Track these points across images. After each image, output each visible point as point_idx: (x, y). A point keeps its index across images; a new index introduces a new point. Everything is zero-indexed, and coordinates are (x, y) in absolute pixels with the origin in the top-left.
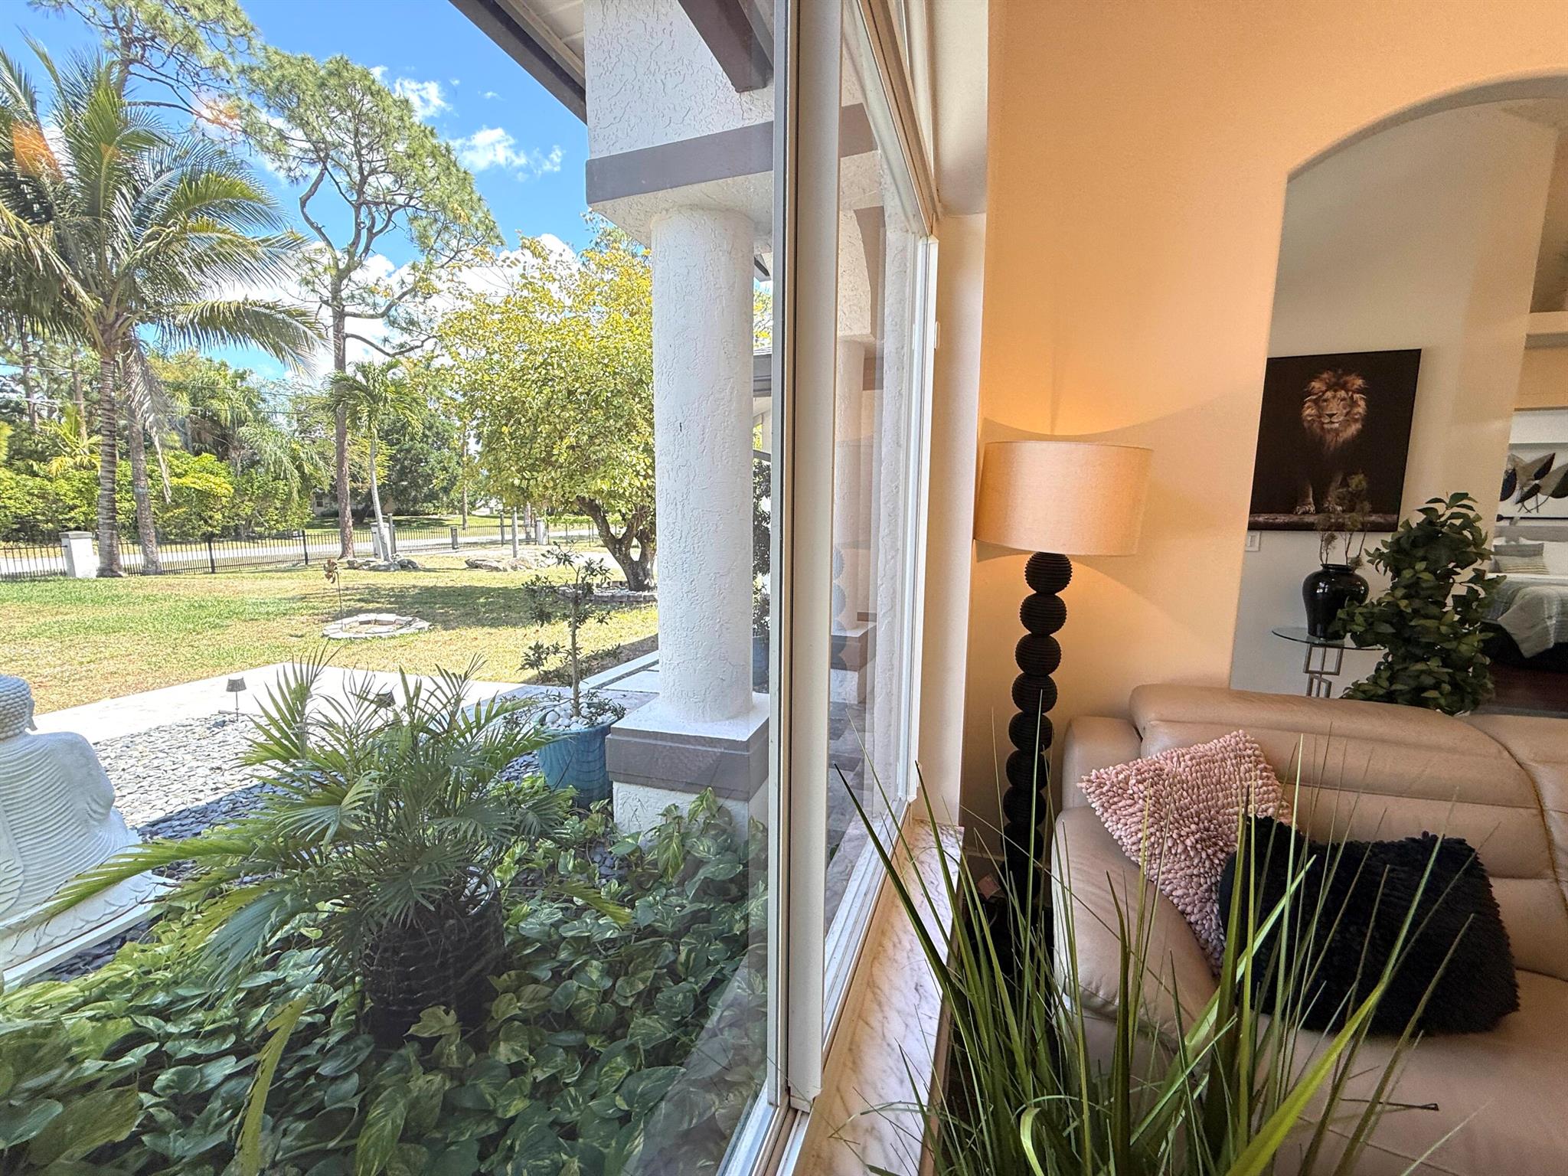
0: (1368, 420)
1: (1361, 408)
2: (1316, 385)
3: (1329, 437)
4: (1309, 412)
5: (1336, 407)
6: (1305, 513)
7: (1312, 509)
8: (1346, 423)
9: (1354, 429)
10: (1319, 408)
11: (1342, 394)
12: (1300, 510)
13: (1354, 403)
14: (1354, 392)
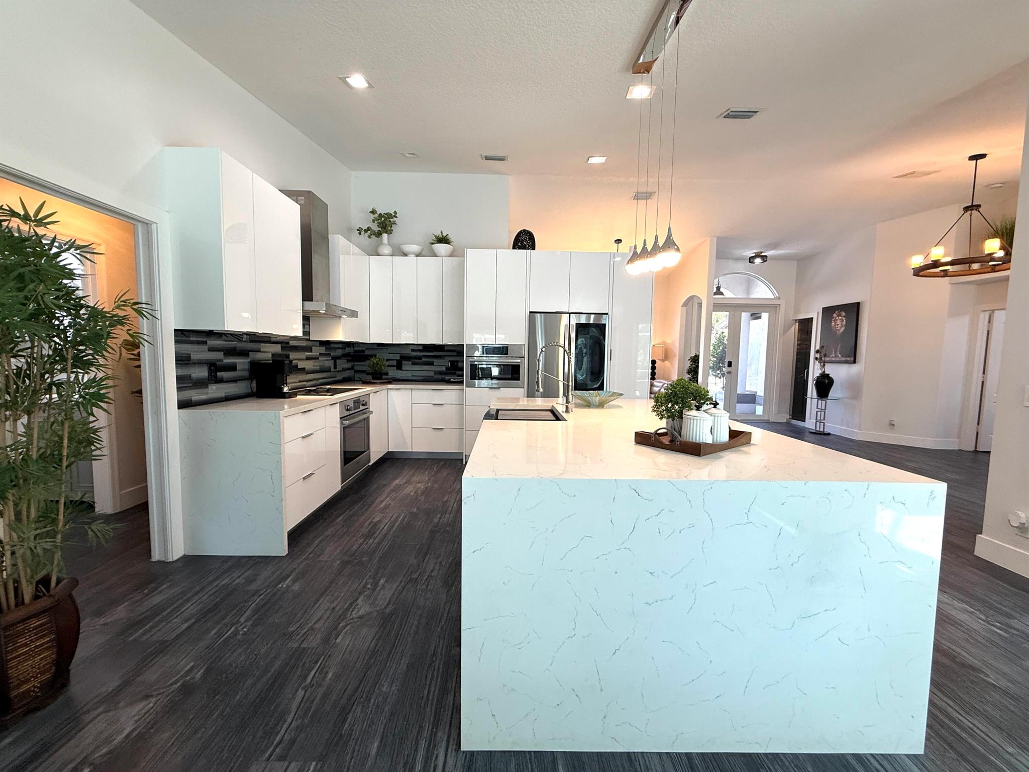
0: (846, 325)
1: (844, 323)
2: (835, 315)
3: (837, 332)
4: (833, 324)
5: (839, 322)
6: (833, 357)
7: (834, 355)
8: (841, 327)
9: (844, 328)
10: (835, 323)
11: (840, 318)
12: (831, 356)
13: (843, 321)
14: (844, 317)
